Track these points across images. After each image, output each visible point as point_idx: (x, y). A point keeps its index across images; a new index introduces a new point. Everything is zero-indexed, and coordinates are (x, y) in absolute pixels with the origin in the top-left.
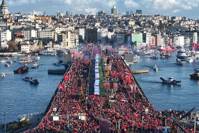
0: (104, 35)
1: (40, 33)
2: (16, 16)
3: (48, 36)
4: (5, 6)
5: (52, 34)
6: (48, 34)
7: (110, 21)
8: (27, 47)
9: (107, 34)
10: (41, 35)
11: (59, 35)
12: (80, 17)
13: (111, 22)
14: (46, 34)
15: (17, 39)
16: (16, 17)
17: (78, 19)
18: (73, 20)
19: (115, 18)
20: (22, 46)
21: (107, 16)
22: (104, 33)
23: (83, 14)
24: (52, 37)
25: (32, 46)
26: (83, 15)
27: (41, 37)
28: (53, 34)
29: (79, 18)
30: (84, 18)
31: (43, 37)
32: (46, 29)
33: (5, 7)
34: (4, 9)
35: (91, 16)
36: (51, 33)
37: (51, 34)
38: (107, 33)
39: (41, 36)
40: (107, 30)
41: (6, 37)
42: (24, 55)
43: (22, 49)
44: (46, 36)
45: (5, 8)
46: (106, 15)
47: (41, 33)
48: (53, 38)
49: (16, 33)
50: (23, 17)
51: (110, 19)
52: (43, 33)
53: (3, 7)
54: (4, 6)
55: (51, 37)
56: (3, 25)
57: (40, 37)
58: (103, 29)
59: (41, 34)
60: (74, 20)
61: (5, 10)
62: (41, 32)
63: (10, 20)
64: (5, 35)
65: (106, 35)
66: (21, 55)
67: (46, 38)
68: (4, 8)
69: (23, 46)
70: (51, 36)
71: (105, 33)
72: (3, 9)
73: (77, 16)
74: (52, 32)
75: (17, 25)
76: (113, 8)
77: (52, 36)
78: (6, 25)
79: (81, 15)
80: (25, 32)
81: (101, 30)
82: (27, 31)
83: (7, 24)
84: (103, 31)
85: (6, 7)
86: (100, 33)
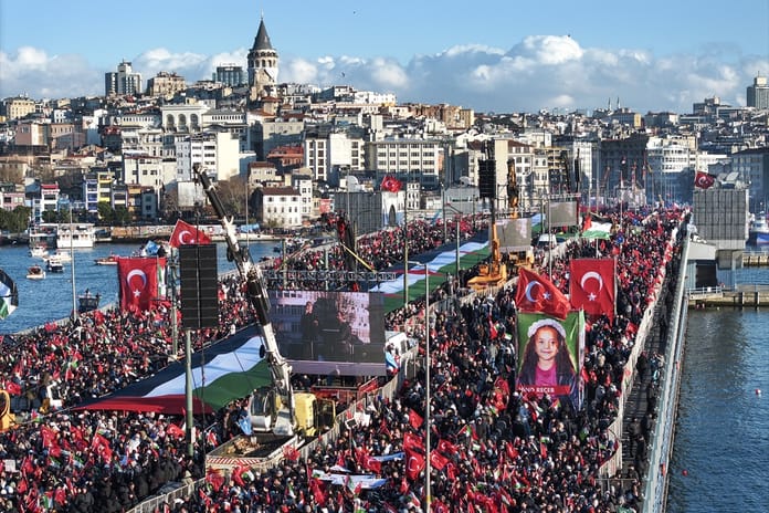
0: (677, 166)
1: (375, 151)
2: (307, 92)
3: (415, 163)
4: (266, 51)
5: (431, 154)
6: (415, 154)
7: (736, 131)
8: (293, 205)
9: (692, 162)
10: (380, 159)
11: (453, 156)
12: (614, 121)
13: (740, 133)
14: (404, 154)
15: (258, 170)
16: (307, 96)
17: (603, 126)
18: (582, 128)
19: (755, 120)
20: (266, 198)
21: (725, 114)
22: (677, 156)
23: (626, 109)
24: (432, 171)
25: (323, 203)
26: (626, 113)
27: (380, 167)
28: (436, 154)
29: (607, 124)
30: (632, 122)
31: (392, 167)
32: (409, 136)
33: (266, 59)
34: (264, 65)
35: (661, 114)
36: (429, 150)
37: (426, 154)
38: (692, 156)
39: (382, 163)
40: (692, 143)
41: (213, 163)
42: (269, 237)
43: (265, 211)
44: (404, 163)
45: (267, 63)
46: (718, 109)
47: (380, 150)
48: (436, 173)
49: (277, 155)
50: (336, 94)
51: (736, 124)
52: (392, 150)
53: (260, 59)
54: (263, 54)
55: (428, 167)
56: (229, 121)
57: (376, 166)
58: (674, 141)
59: (383, 155)
60: (586, 131)
61: (267, 68)
62: (382, 146)
63: (277, 105)
64: (211, 152)
65: (686, 164)
66: (254, 236)
67: (403, 171)
68: (264, 61)
69: (270, 200)
70: (426, 163)
71: (685, 156)
72: (258, 66)
73: (599, 115)
74: (431, 146)
75: (287, 120)
76: (756, 84)
77: (432, 163)
78: (241, 121)
79: (618, 113)
80: (308, 145)
81: (666, 142)
82: (317, 141)
83: (244, 118)
84: (674, 147)
85: (272, 59)
86: (660, 155)
